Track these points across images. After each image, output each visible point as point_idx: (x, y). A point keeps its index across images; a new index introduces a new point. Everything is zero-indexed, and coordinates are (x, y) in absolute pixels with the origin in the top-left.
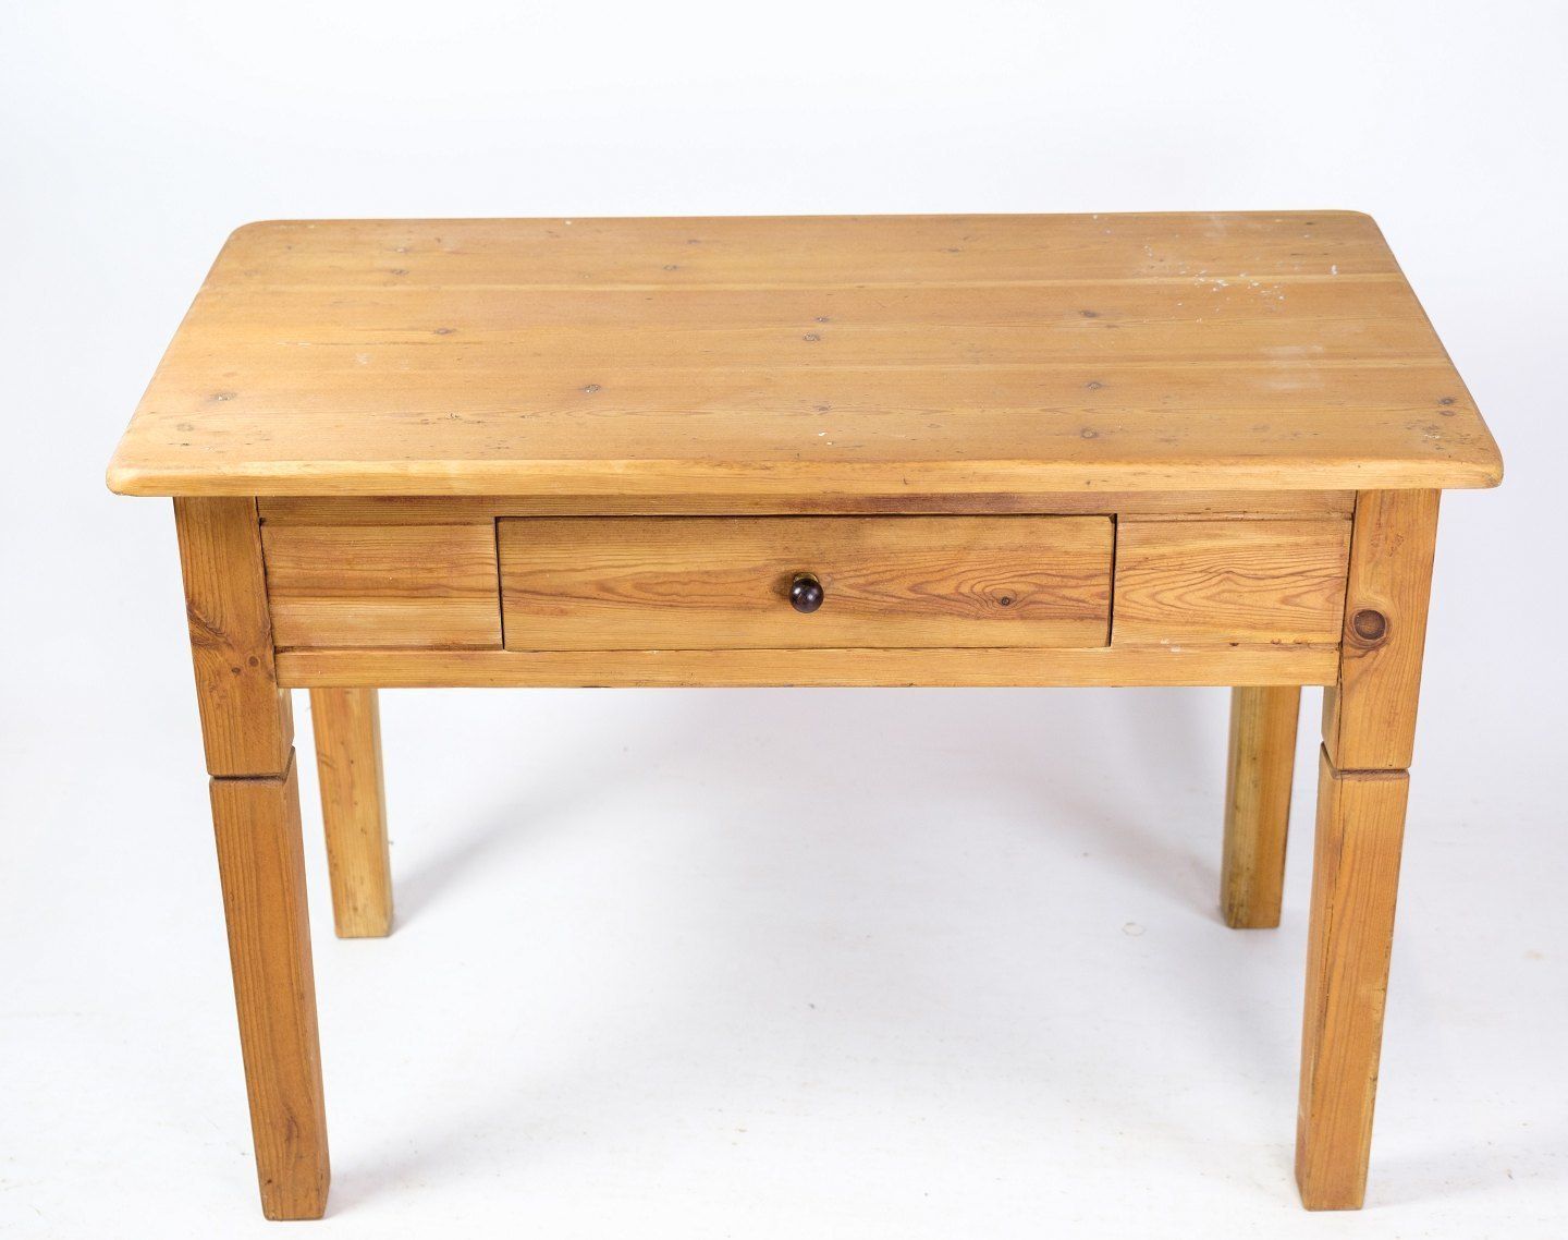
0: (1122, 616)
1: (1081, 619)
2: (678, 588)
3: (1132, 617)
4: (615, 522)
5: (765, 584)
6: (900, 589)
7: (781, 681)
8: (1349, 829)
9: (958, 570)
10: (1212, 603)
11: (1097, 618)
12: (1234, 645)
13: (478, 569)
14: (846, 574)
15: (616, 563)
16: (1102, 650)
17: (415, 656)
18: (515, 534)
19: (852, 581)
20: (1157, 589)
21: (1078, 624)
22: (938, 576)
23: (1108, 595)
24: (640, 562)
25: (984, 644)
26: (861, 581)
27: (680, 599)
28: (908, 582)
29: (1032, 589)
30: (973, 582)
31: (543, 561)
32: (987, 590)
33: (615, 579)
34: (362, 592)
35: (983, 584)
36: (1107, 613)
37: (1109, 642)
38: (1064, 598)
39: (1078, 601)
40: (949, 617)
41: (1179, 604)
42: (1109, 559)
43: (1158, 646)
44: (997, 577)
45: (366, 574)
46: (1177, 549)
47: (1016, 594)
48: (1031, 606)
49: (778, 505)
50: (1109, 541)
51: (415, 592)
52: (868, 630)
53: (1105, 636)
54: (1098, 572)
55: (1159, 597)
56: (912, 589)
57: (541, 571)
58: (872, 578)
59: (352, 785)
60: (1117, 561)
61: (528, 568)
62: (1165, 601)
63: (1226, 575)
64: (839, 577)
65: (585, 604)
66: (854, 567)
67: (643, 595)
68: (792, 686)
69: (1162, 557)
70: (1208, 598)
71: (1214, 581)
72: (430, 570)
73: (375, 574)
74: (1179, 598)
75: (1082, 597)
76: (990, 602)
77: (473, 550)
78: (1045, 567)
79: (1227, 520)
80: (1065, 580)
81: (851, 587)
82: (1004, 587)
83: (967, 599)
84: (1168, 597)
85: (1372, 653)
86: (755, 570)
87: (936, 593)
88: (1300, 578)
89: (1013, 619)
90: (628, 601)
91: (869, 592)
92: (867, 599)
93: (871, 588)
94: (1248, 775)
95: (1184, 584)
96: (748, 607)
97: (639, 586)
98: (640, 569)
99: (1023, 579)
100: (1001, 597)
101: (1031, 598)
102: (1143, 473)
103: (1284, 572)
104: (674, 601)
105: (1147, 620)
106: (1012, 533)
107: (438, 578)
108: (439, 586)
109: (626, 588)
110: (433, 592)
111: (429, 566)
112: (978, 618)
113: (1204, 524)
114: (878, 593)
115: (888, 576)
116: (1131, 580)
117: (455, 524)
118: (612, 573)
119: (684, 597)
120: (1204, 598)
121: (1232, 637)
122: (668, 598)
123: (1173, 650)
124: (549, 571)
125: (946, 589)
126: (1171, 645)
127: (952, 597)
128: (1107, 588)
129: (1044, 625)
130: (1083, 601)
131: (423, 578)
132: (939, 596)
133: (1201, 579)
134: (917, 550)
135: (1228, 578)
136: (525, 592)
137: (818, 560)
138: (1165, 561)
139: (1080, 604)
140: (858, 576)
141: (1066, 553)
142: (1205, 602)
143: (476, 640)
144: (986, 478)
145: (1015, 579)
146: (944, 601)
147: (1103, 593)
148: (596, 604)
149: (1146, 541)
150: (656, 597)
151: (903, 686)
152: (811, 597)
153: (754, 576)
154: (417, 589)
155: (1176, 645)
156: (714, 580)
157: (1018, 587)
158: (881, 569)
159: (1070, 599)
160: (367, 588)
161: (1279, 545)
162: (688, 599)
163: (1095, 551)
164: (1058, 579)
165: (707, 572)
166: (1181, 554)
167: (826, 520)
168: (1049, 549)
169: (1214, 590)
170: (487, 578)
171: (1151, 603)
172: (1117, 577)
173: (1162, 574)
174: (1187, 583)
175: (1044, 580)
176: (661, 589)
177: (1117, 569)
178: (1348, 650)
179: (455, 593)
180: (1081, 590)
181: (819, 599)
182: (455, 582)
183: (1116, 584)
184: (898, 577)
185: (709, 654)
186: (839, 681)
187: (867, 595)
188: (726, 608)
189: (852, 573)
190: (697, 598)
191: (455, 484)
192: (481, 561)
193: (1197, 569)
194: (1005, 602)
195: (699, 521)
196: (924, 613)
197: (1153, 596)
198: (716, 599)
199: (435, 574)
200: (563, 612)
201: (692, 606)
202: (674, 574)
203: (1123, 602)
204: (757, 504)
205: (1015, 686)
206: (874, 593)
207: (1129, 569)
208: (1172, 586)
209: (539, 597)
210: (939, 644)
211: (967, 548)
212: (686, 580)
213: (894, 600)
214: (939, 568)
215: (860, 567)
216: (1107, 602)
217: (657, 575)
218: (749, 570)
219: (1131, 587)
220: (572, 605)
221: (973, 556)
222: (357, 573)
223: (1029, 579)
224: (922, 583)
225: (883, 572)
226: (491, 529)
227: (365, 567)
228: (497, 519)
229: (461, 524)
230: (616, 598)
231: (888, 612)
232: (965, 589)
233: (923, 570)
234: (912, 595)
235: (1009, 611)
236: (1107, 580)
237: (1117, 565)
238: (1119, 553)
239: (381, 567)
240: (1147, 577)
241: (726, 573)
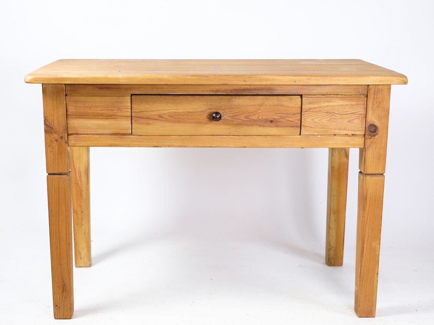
0: (304, 126)
1: (293, 127)
2: (181, 117)
3: (307, 126)
4: (164, 97)
5: (205, 116)
6: (242, 117)
7: (209, 146)
8: (368, 192)
9: (258, 112)
10: (329, 122)
11: (297, 127)
12: (335, 135)
13: (125, 110)
14: (228, 113)
15: (164, 109)
16: (298, 136)
17: (107, 137)
18: (137, 100)
19: (229, 115)
20: (314, 118)
21: (292, 128)
22: (253, 114)
23: (300, 120)
24: (170, 109)
25: (266, 135)
26: (232, 115)
27: (181, 120)
28: (244, 116)
29: (279, 118)
30: (263, 116)
31: (144, 108)
32: (267, 118)
33: (164, 114)
34: (93, 117)
35: (265, 116)
36: (299, 125)
37: (300, 134)
38: (288, 120)
39: (291, 121)
40: (256, 126)
41: (320, 122)
42: (300, 109)
43: (314, 135)
44: (269, 114)
45: (94, 111)
46: (319, 105)
47: (274, 119)
48: (279, 123)
49: (209, 91)
50: (300, 103)
51: (108, 117)
52: (233, 130)
53: (299, 132)
54: (297, 113)
55: (314, 120)
56: (246, 117)
57: (143, 111)
58: (234, 114)
59: (82, 219)
60: (303, 109)
61: (140, 110)
62: (315, 121)
63: (333, 114)
64: (225, 114)
65: (155, 121)
66: (230, 111)
67: (171, 119)
68: (212, 147)
69: (315, 108)
70: (328, 121)
71: (329, 115)
72: (112, 110)
73: (97, 111)
74: (320, 120)
75: (293, 120)
76: (267, 122)
77: (124, 104)
78: (283, 111)
79: (332, 97)
80: (288, 115)
81: (229, 117)
82: (271, 116)
83: (260, 121)
84: (317, 120)
85: (373, 137)
86: (202, 111)
87: (252, 119)
88: (353, 115)
89: (274, 127)
90: (167, 120)
91: (233, 118)
92: (233, 120)
93: (234, 117)
94: (333, 217)
95: (321, 116)
96: (200, 123)
97: (170, 116)
98: (170, 111)
99: (276, 115)
100: (270, 120)
101: (279, 120)
102: (310, 79)
103: (348, 113)
104: (180, 121)
105: (311, 127)
106: (274, 100)
107: (114, 113)
108: (114, 115)
109: (166, 117)
110: (113, 117)
111: (112, 109)
112: (264, 127)
113: (326, 98)
114: (236, 119)
115: (239, 113)
116: (306, 115)
117: (120, 96)
118: (163, 112)
119: (182, 119)
120: (326, 120)
121: (335, 133)
122: (178, 120)
123: (318, 137)
124: (145, 111)
125: (255, 117)
126: (317, 135)
127: (257, 120)
128: (300, 118)
129: (283, 129)
130: (293, 122)
131: (110, 113)
132: (253, 120)
133: (326, 115)
134: (247, 106)
135: (333, 115)
136: (138, 117)
137: (220, 109)
138: (316, 109)
139: (292, 122)
140: (231, 113)
141: (288, 107)
143: (124, 132)
144: (267, 80)
145: (274, 115)
146: (254, 121)
147: (298, 119)
148: (158, 121)
149: (310, 103)
150: (174, 119)
151: (243, 147)
152: (218, 117)
153: (202, 113)
154: (108, 116)
155: (319, 135)
156: (191, 115)
157: (275, 117)
158: (237, 111)
159: (290, 121)
160: (94, 116)
161: (347, 105)
162: (183, 120)
163: (296, 106)
164: (286, 115)
165: (189, 112)
166: (320, 107)
167: (222, 97)
168: (284, 106)
169: (329, 118)
170: (128, 113)
171: (312, 122)
172: (302, 114)
173: (315, 113)
174: (322, 116)
175: (282, 115)
176: (176, 117)
177: (302, 112)
178: (367, 136)
179: (119, 117)
180: (293, 118)
181: (220, 117)
182: (119, 114)
183: (302, 116)
184: (242, 114)
185: (189, 137)
186: (225, 145)
187: (233, 119)
188: (194, 123)
189: (229, 113)
190: (186, 120)
191: (120, 80)
192: (126, 107)
193: (324, 112)
194: (271, 121)
195: (187, 97)
196: (249, 125)
197: (312, 120)
198: (191, 120)
199: (114, 112)
200: (149, 124)
201: (185, 122)
202: (180, 112)
203: (304, 122)
204: (203, 91)
205: (274, 147)
206: (235, 119)
207: (306, 112)
208: (317, 117)
209: (142, 119)
210: (253, 134)
211: (261, 105)
212: (183, 114)
213: (240, 121)
214: (253, 111)
215: (231, 111)
216: (300, 122)
217: (175, 113)
218: (201, 112)
219: (306, 117)
220: (151, 122)
221: (262, 108)
222: (92, 111)
223: (278, 115)
224: (248, 116)
225: (238, 112)
226: (130, 98)
227: (94, 109)
228: (132, 95)
229: (121, 96)
230: (163, 119)
231: (239, 124)
232: (260, 118)
233: (249, 112)
234: (246, 119)
235: (273, 124)
236: (299, 115)
237: (303, 110)
238: (303, 107)
239: (99, 109)
240: (311, 114)
241: (194, 112)
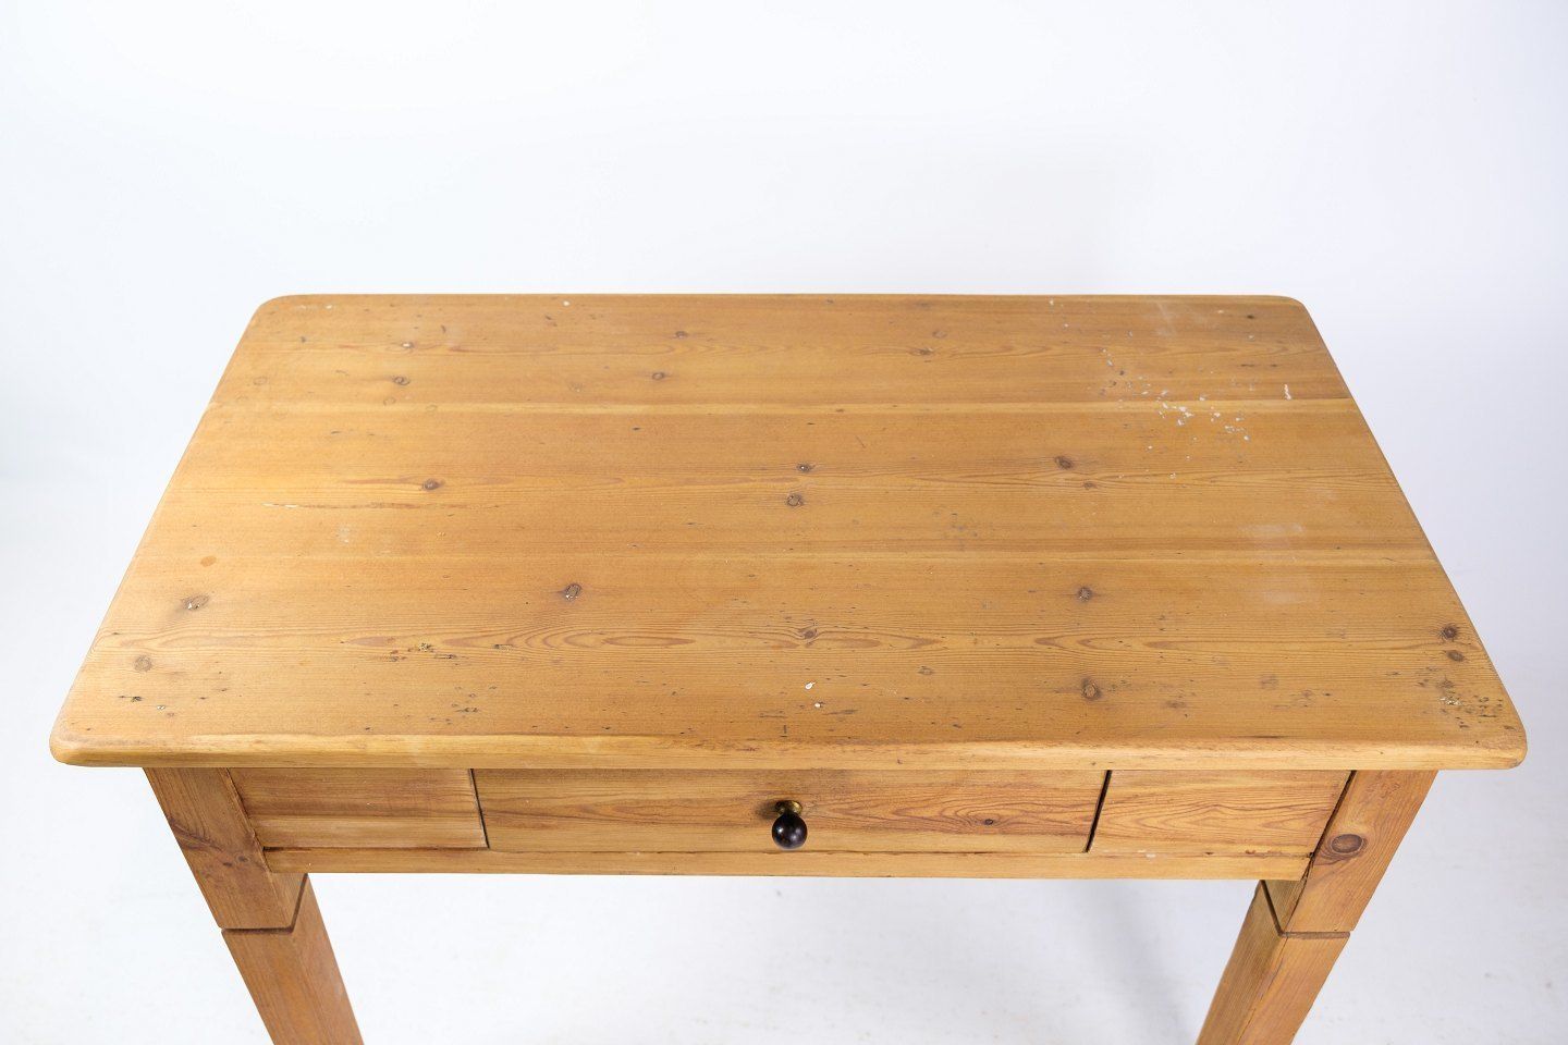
0: (1103, 833)
1: (1062, 834)
2: (661, 811)
3: (1113, 835)
5: (747, 810)
6: (884, 812)
7: (761, 872)
8: (1284, 967)
9: (944, 800)
10: (1195, 827)
11: (1078, 834)
12: (1208, 854)
13: (456, 799)
14: (831, 802)
15: (597, 793)
16: (1080, 854)
17: (402, 854)
19: (835, 807)
20: (1143, 816)
21: (1059, 838)
22: (922, 805)
23: (1093, 818)
24: (620, 793)
25: (964, 850)
26: (846, 806)
27: (662, 819)
28: (892, 809)
29: (1018, 813)
30: (956, 809)
31: (521, 791)
32: (972, 814)
33: (596, 805)
34: (341, 813)
35: (967, 810)
36: (1087, 832)
37: (1088, 848)
38: (1049, 821)
39: (1061, 822)
40: (931, 832)
41: (1162, 827)
42: (1098, 793)
43: (1134, 853)
44: (982, 806)
45: (342, 801)
46: (1171, 789)
47: (1000, 817)
48: (1014, 826)
50: (1100, 781)
51: (391, 813)
52: (849, 841)
53: (1083, 846)
54: (1085, 803)
55: (1143, 822)
56: (896, 813)
57: (520, 799)
58: (855, 806)
60: (1107, 797)
61: (508, 797)
62: (1148, 824)
63: (1213, 808)
64: (822, 803)
65: (567, 821)
66: (839, 798)
67: (624, 815)
69: (1152, 795)
70: (1192, 822)
71: (1200, 811)
72: (407, 799)
73: (353, 801)
74: (1163, 822)
75: (1066, 820)
76: (973, 823)
77: (449, 785)
78: (1033, 799)
80: (1052, 808)
81: (834, 811)
82: (988, 813)
83: (951, 820)
84: (1152, 822)
85: (1342, 862)
86: (738, 799)
87: (919, 816)
88: (1286, 811)
89: (995, 834)
90: (610, 819)
91: (852, 815)
92: (849, 820)
93: (855, 812)
95: (1168, 813)
96: (729, 825)
97: (620, 809)
98: (620, 797)
99: (1007, 807)
100: (985, 819)
101: (1015, 820)
103: (1272, 806)
104: (656, 820)
105: (1128, 837)
106: (1003, 773)
107: (416, 804)
108: (417, 810)
109: (607, 811)
110: (412, 813)
111: (406, 796)
112: (960, 833)
114: (862, 816)
115: (872, 804)
116: (1117, 811)
118: (593, 800)
119: (665, 817)
120: (1188, 822)
121: (1208, 849)
122: (649, 818)
123: (1149, 856)
124: (529, 799)
125: (929, 813)
126: (1148, 853)
127: (939, 819)
128: (1093, 814)
129: (1023, 839)
130: (1067, 823)
131: (401, 804)
132: (923, 818)
133: (1189, 810)
134: (902, 786)
135: (1214, 810)
136: (506, 812)
137: (800, 791)
138: (1155, 797)
139: (1064, 825)
140: (842, 804)
141: (1056, 789)
142: (1189, 826)
143: (459, 844)
144: (985, 760)
145: (999, 807)
146: (926, 822)
147: (1087, 817)
148: (577, 821)
149: (1137, 783)
150: (637, 817)
153: (737, 803)
154: (396, 812)
155: (1153, 853)
156: (696, 806)
157: (1004, 813)
158: (865, 799)
159: (1054, 821)
160: (346, 811)
161: (1272, 787)
162: (668, 819)
163: (1085, 788)
164: (1045, 808)
165: (689, 800)
166: (1171, 792)
168: (1038, 785)
169: (1200, 818)
170: (467, 804)
171: (1134, 825)
172: (1104, 808)
173: (1148, 807)
174: (1174, 813)
175: (1030, 808)
176: (641, 812)
177: (1105, 802)
178: (1318, 859)
179: (435, 814)
180: (1066, 815)
181: (804, 833)
182: (434, 807)
183: (1103, 812)
184: (882, 804)
185: (690, 855)
186: (818, 873)
187: (850, 817)
188: (708, 825)
189: (837, 802)
190: (675, 818)
192: (457, 793)
193: (1185, 803)
194: (989, 822)
196: (906, 830)
197: (1137, 821)
198: (698, 819)
199: (413, 802)
200: (544, 827)
201: (673, 823)
202: (655, 801)
203: (1106, 824)
206: (857, 815)
207: (1117, 803)
208: (1157, 815)
209: (519, 816)
210: (919, 850)
211: (955, 786)
212: (667, 806)
213: (876, 820)
214: (923, 799)
215: (845, 798)
216: (1090, 824)
217: (638, 802)
218: (732, 799)
219: (1116, 815)
220: (552, 822)
221: (960, 790)
222: (333, 800)
223: (1015, 808)
224: (904, 810)
225: (868, 801)
227: (340, 796)
230: (597, 817)
231: (873, 828)
232: (949, 814)
233: (908, 800)
234: (896, 817)
235: (991, 828)
236: (1092, 809)
237: (1106, 799)
238: (1109, 792)
239: (357, 796)
240: (1135, 808)
241: (707, 800)
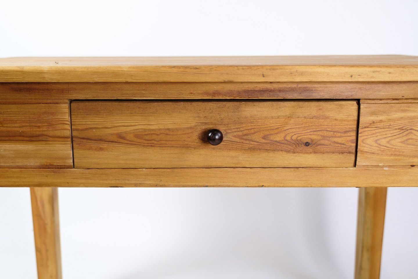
0: (361, 151)
1: (342, 153)
2: (154, 137)
3: (366, 152)
4: (125, 104)
5: (196, 135)
6: (257, 137)
7: (202, 184)
9: (285, 128)
10: (403, 145)
11: (350, 153)
12: (413, 166)
13: (61, 126)
14: (233, 130)
15: (126, 124)
16: (352, 168)
17: (32, 170)
18: (79, 109)
19: (235, 134)
20: (378, 138)
21: (341, 156)
22: (276, 131)
23: (355, 141)
24: (137, 124)
25: (297, 166)
26: (240, 133)
27: (156, 142)
28: (262, 135)
29: (320, 138)
30: (291, 134)
31: (92, 123)
32: (299, 138)
33: (126, 133)
34: (7, 138)
35: (297, 135)
36: (354, 151)
37: (355, 165)
38: (335, 143)
39: (341, 144)
40: (280, 152)
41: (388, 145)
42: (356, 123)
43: (378, 166)
44: (303, 132)
45: (9, 129)
47: (312, 140)
48: (319, 147)
49: (201, 94)
50: (355, 114)
51: (32, 138)
52: (244, 158)
53: (353, 162)
54: (350, 130)
55: (379, 142)
56: (264, 138)
57: (91, 128)
58: (246, 132)
60: (360, 123)
61: (85, 127)
62: (381, 144)
63: (410, 131)
64: (230, 131)
65: (111, 145)
66: (237, 127)
67: (138, 140)
68: (207, 186)
69: (381, 121)
70: (402, 142)
71: (405, 134)
72: (39, 127)
73: (14, 129)
74: (388, 142)
75: (343, 142)
76: (300, 145)
77: (59, 117)
78: (326, 127)
79: (411, 103)
80: (335, 133)
81: (235, 136)
82: (306, 137)
83: (289, 143)
84: (383, 142)
86: (191, 128)
87: (275, 140)
89: (311, 153)
90: (131, 143)
91: (243, 139)
92: (242, 143)
93: (245, 137)
95: (389, 135)
96: (187, 147)
97: (136, 136)
98: (137, 127)
99: (315, 133)
100: (305, 141)
101: (319, 142)
102: (378, 72)
104: (153, 143)
105: (373, 153)
106: (312, 108)
107: (43, 131)
108: (43, 135)
109: (131, 137)
110: (41, 138)
111: (38, 125)
112: (294, 153)
113: (401, 105)
114: (248, 140)
115: (252, 131)
116: (366, 133)
117: (50, 103)
118: (124, 129)
119: (157, 141)
120: (399, 142)
121: (412, 162)
122: (150, 142)
123: (385, 169)
124: (95, 128)
125: (279, 138)
126: (383, 166)
127: (282, 142)
128: (354, 138)
129: (326, 156)
130: (344, 144)
131: (36, 131)
133: (399, 133)
134: (266, 118)
135: (411, 133)
136: (83, 138)
137: (220, 123)
138: (382, 123)
139: (342, 146)
140: (239, 131)
141: (336, 120)
142: (400, 144)
143: (60, 163)
144: (302, 74)
145: (311, 133)
146: (278, 144)
147: (352, 140)
148: (116, 145)
149: (373, 113)
150: (144, 141)
151: (259, 186)
152: (217, 137)
153: (190, 131)
154: (33, 137)
155: (386, 166)
156: (171, 133)
157: (314, 137)
158: (250, 127)
159: (337, 143)
160: (10, 136)
162: (158, 143)
163: (349, 119)
164: (332, 133)
165: (168, 129)
166: (389, 120)
167: (224, 103)
168: (327, 118)
169: (405, 138)
170: (65, 131)
171: (375, 145)
172: (359, 132)
173: (380, 130)
174: (393, 135)
175: (325, 133)
176: (147, 138)
177: (360, 128)
179: (51, 139)
180: (343, 138)
181: (221, 139)
182: (51, 133)
183: (359, 135)
184: (257, 132)
185: (168, 170)
186: (229, 184)
187: (243, 141)
188: (177, 147)
189: (236, 130)
190: (163, 142)
191: (46, 76)
192: (62, 122)
193: (396, 128)
194: (307, 144)
195: (165, 103)
196: (269, 150)
197: (376, 141)
198: (172, 143)
199: (41, 129)
200: (101, 149)
201: (161, 146)
202: (153, 130)
203: (362, 144)
204: (192, 93)
205: (311, 187)
206: (246, 140)
207: (365, 127)
208: (385, 136)
209: (90, 141)
210: (276, 165)
211: (290, 117)
212: (158, 133)
213: (255, 143)
214: (276, 127)
215: (239, 127)
216: (354, 145)
217: (145, 130)
218: (188, 128)
219: (366, 137)
220: (105, 145)
221: (292, 121)
222: (5, 129)
223: (318, 133)
224: (268, 135)
225: (251, 129)
226: (67, 106)
227: (8, 125)
228: (71, 101)
229: (53, 103)
230: (126, 142)
231: (252, 149)
232: (288, 138)
233: (269, 128)
234: (264, 141)
235: (309, 149)
236: (354, 134)
237: (360, 125)
238: (361, 119)
239: (16, 125)
240: (374, 132)
241: (177, 129)
